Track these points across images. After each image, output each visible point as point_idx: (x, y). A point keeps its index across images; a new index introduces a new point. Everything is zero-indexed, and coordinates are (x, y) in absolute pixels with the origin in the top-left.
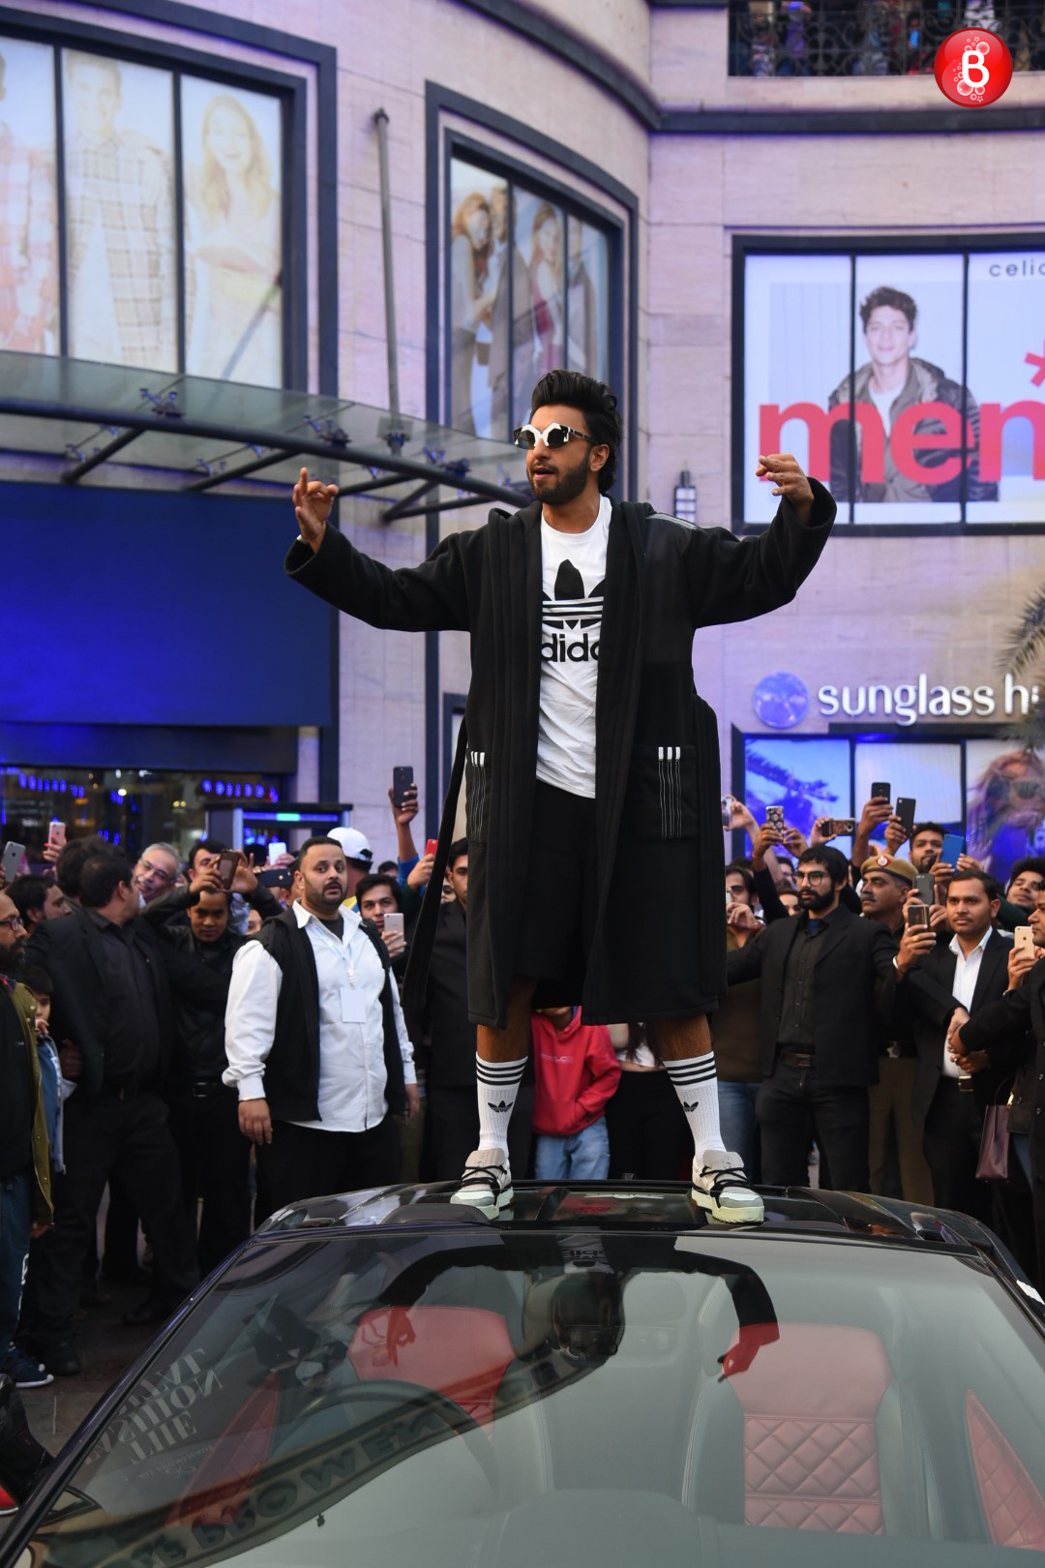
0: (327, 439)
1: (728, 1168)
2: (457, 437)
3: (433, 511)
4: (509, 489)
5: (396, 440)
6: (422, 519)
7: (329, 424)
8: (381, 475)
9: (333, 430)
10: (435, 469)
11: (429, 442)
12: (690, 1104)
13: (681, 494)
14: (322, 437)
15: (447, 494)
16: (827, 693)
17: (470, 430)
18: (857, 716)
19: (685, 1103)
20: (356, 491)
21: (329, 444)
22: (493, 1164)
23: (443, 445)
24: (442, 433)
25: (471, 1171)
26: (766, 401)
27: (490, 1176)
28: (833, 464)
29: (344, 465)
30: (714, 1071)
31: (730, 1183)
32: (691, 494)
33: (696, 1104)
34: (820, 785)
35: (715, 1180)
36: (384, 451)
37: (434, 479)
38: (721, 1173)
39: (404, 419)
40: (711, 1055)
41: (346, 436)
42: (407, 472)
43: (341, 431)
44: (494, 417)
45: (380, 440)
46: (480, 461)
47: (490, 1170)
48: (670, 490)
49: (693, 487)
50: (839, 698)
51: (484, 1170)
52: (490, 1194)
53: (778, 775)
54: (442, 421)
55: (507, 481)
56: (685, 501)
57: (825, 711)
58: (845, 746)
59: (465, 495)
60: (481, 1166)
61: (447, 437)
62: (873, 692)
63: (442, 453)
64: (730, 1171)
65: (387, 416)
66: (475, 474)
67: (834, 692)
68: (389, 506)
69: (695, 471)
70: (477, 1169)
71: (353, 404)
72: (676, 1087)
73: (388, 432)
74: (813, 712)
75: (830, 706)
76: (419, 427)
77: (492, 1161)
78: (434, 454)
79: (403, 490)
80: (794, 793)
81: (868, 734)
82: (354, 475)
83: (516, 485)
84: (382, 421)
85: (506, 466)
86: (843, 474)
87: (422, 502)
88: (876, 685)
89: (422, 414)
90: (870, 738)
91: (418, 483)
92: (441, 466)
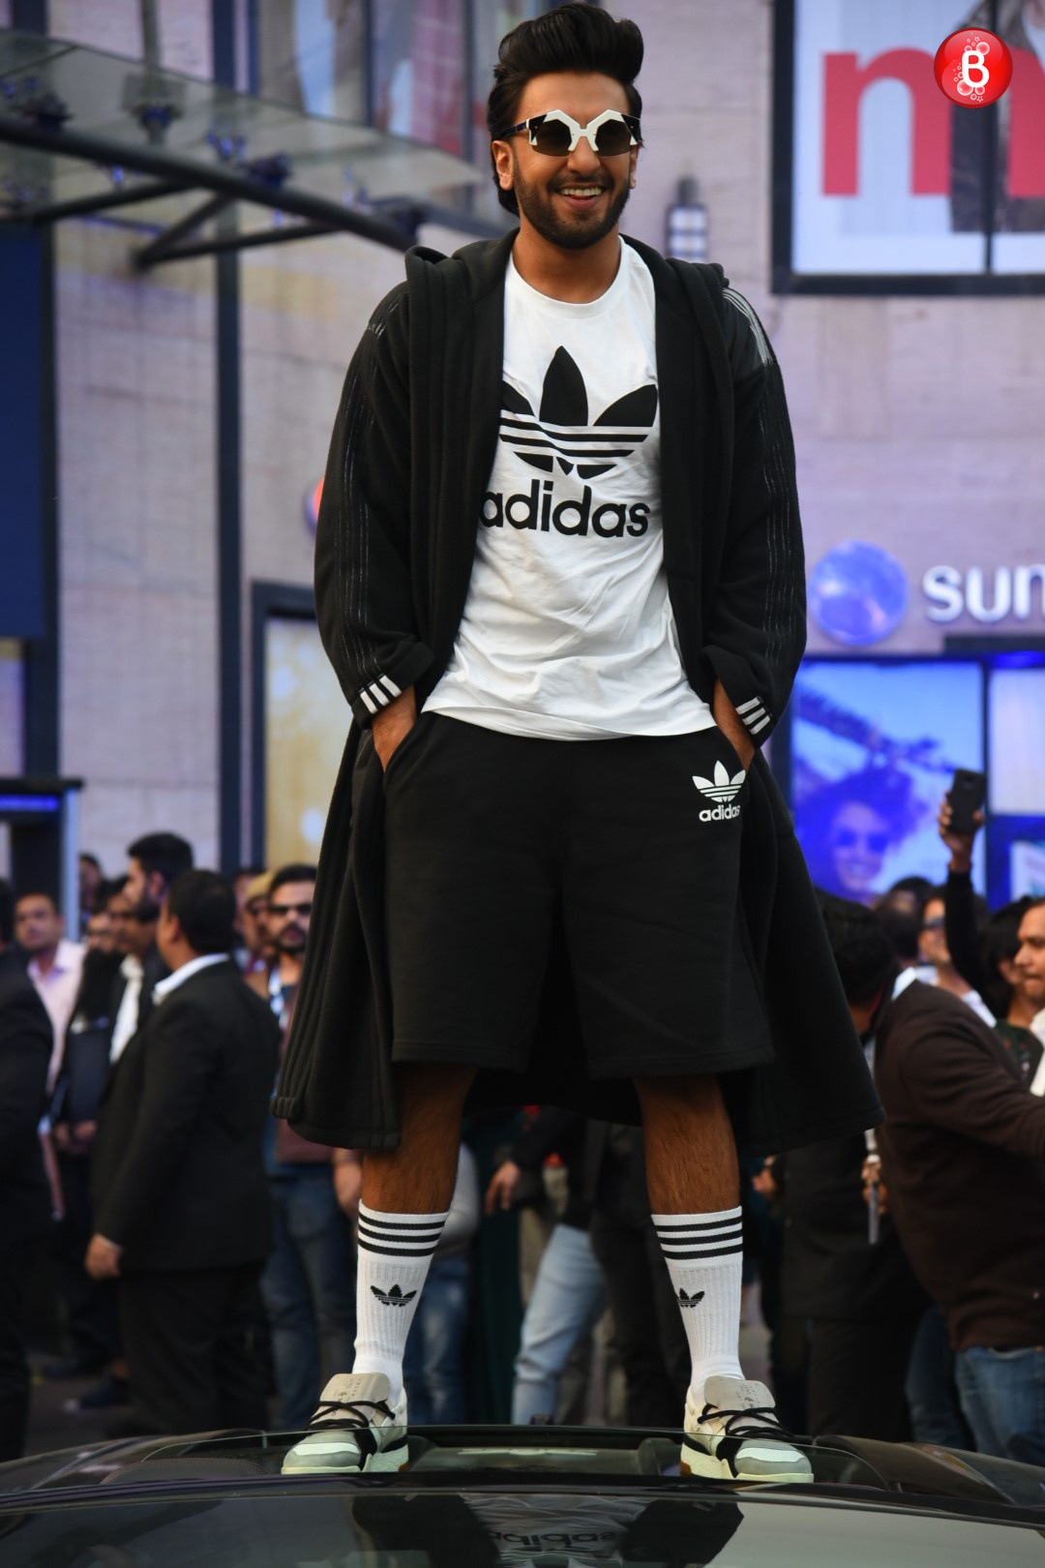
0: (28, 113)
1: (748, 1407)
2: (268, 114)
3: (228, 249)
4: (365, 211)
5: (156, 116)
6: (207, 265)
7: (31, 83)
8: (130, 181)
9: (39, 95)
10: (230, 171)
11: (219, 120)
12: (690, 1294)
13: (680, 220)
14: (15, 108)
15: (253, 218)
16: (941, 580)
17: (296, 102)
18: (995, 623)
19: (682, 1292)
20: (86, 209)
21: (29, 121)
22: (366, 1399)
23: (245, 127)
24: (242, 105)
25: (326, 1408)
26: (835, 46)
27: (357, 1418)
28: (955, 163)
29: (63, 163)
30: (739, 1241)
31: (754, 1433)
32: (696, 220)
33: (700, 1296)
34: (927, 745)
35: (727, 1427)
36: (132, 137)
37: (227, 190)
38: (737, 1415)
39: (168, 77)
40: (737, 1212)
41: (61, 107)
42: (177, 177)
43: (51, 98)
44: (340, 75)
45: (122, 116)
46: (312, 157)
47: (361, 1409)
48: (658, 213)
49: (700, 207)
50: (962, 589)
51: (348, 1407)
52: (353, 1448)
53: (851, 728)
54: (242, 83)
55: (361, 196)
56: (689, 233)
57: (938, 613)
58: (971, 676)
59: (286, 221)
60: (344, 1400)
61: (252, 112)
62: (1023, 578)
63: (240, 142)
64: (752, 1413)
65: (138, 70)
66: (304, 181)
67: (953, 577)
68: (146, 239)
69: (706, 177)
70: (336, 1406)
71: (73, 47)
72: (669, 1261)
73: (139, 101)
74: (914, 613)
75: (944, 604)
76: (199, 93)
77: (363, 1394)
78: (228, 145)
79: (172, 209)
80: (880, 761)
81: (1013, 652)
82: (78, 180)
83: (379, 204)
84: (130, 80)
85: (361, 168)
86: (973, 180)
87: (208, 231)
88: (1028, 564)
89: (203, 69)
90: (1019, 659)
91: (198, 198)
92: (242, 166)
